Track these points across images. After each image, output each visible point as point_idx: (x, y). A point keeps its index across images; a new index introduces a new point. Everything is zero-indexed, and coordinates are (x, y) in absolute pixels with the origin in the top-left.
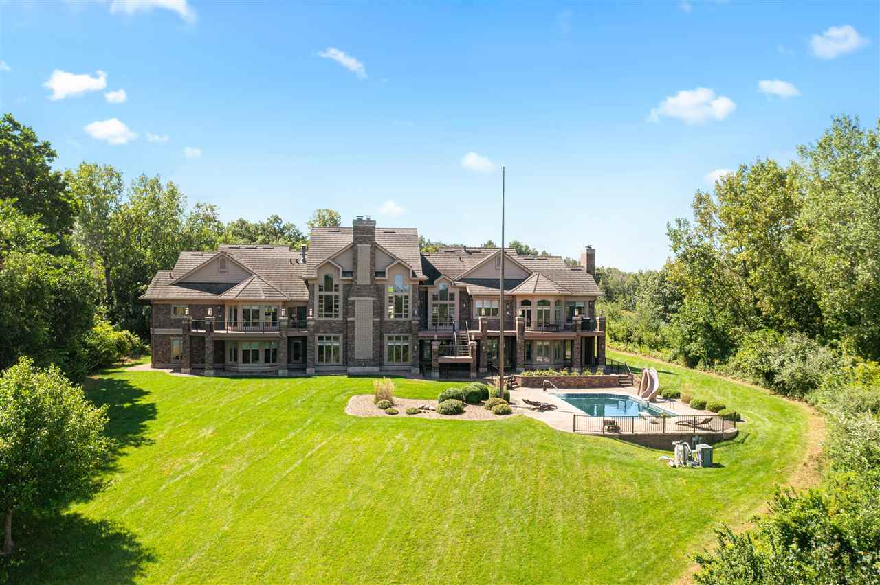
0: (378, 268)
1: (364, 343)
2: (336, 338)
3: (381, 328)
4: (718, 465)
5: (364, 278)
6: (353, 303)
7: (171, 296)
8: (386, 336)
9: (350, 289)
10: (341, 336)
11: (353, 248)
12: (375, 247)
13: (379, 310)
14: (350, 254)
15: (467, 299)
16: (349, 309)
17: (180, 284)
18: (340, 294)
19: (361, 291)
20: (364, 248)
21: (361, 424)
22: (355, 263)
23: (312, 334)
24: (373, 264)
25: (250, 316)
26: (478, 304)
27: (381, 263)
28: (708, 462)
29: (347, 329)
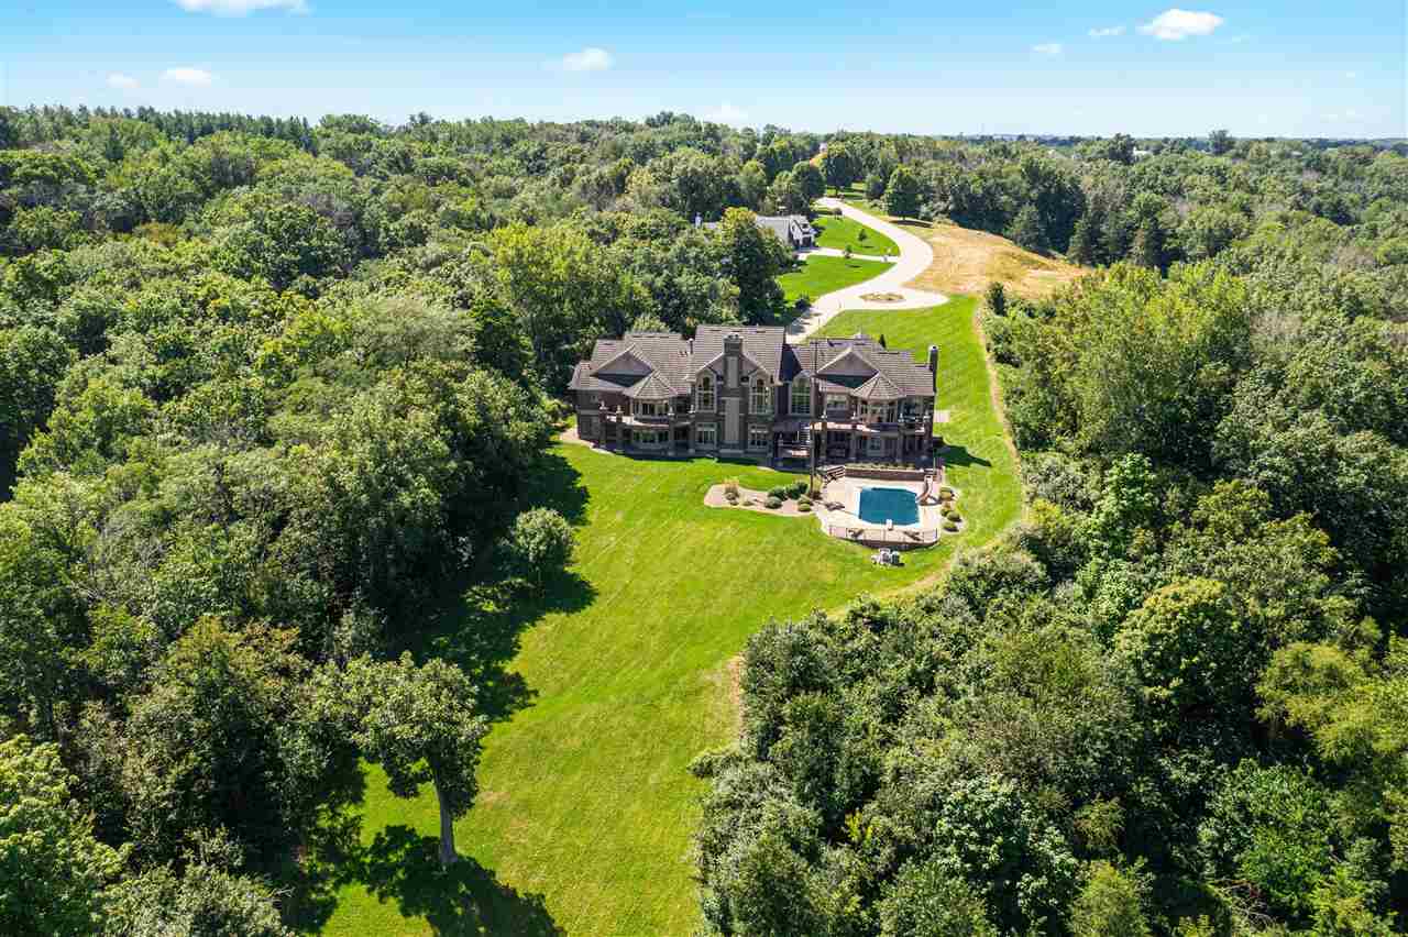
0: (745, 374)
1: (732, 432)
2: (712, 426)
3: (745, 421)
4: (902, 565)
5: (732, 383)
6: (724, 402)
7: (591, 388)
8: (750, 426)
9: (722, 391)
10: (715, 424)
11: (724, 360)
12: (741, 359)
13: (744, 407)
14: (721, 364)
15: (820, 396)
16: (721, 404)
17: (597, 375)
18: (715, 393)
19: (730, 393)
20: (733, 360)
21: (712, 514)
22: (725, 370)
23: (693, 424)
24: (740, 373)
25: (648, 408)
26: (828, 399)
27: (746, 369)
28: (896, 562)
29: (719, 420)
